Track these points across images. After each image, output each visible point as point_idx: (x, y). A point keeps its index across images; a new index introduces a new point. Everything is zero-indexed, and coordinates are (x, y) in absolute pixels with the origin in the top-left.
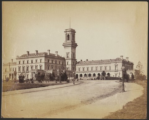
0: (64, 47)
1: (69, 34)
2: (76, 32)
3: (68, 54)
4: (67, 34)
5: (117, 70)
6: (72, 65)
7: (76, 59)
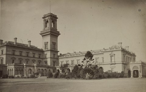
0: (42, 36)
1: (48, 20)
2: (57, 18)
3: (46, 44)
4: (46, 20)
5: (114, 63)
6: (51, 58)
7: (58, 50)
